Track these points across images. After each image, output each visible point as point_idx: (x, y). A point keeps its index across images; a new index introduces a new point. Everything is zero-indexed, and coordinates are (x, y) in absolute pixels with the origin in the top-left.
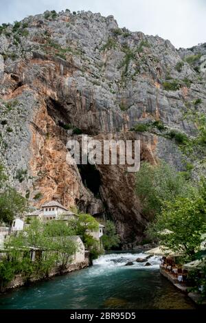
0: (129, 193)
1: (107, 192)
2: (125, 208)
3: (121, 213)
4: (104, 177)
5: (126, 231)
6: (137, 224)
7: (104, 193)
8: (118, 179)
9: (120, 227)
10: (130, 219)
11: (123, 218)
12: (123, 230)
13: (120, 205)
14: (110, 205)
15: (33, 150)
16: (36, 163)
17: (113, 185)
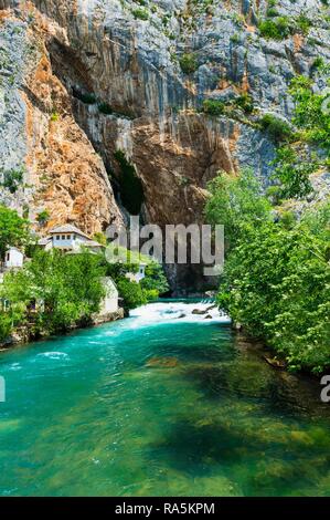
1: (153, 213)
4: (149, 190)
7: (148, 216)
15: (30, 139)
16: (36, 162)
17: (164, 204)
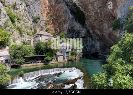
0: (100, 23)
1: (89, 23)
2: (99, 33)
3: (97, 35)
4: (86, 15)
5: (100, 46)
6: (107, 42)
7: (87, 25)
8: (93, 14)
9: (97, 43)
10: (102, 39)
11: (98, 38)
12: (99, 45)
13: (96, 30)
14: (91, 31)
15: (43, 6)
16: (46, 13)
17: (91, 19)
